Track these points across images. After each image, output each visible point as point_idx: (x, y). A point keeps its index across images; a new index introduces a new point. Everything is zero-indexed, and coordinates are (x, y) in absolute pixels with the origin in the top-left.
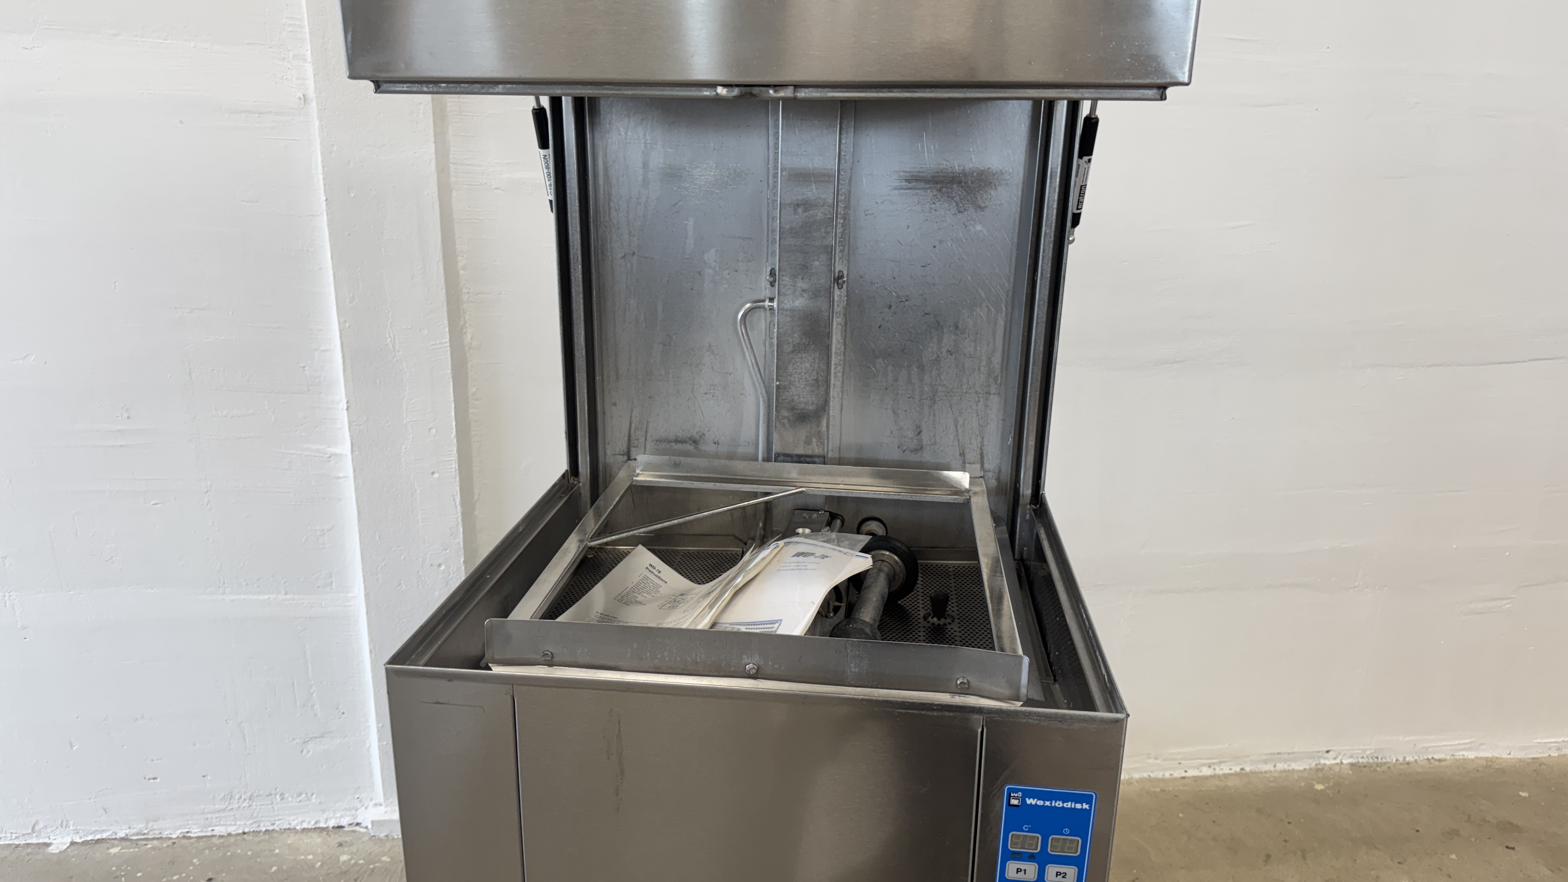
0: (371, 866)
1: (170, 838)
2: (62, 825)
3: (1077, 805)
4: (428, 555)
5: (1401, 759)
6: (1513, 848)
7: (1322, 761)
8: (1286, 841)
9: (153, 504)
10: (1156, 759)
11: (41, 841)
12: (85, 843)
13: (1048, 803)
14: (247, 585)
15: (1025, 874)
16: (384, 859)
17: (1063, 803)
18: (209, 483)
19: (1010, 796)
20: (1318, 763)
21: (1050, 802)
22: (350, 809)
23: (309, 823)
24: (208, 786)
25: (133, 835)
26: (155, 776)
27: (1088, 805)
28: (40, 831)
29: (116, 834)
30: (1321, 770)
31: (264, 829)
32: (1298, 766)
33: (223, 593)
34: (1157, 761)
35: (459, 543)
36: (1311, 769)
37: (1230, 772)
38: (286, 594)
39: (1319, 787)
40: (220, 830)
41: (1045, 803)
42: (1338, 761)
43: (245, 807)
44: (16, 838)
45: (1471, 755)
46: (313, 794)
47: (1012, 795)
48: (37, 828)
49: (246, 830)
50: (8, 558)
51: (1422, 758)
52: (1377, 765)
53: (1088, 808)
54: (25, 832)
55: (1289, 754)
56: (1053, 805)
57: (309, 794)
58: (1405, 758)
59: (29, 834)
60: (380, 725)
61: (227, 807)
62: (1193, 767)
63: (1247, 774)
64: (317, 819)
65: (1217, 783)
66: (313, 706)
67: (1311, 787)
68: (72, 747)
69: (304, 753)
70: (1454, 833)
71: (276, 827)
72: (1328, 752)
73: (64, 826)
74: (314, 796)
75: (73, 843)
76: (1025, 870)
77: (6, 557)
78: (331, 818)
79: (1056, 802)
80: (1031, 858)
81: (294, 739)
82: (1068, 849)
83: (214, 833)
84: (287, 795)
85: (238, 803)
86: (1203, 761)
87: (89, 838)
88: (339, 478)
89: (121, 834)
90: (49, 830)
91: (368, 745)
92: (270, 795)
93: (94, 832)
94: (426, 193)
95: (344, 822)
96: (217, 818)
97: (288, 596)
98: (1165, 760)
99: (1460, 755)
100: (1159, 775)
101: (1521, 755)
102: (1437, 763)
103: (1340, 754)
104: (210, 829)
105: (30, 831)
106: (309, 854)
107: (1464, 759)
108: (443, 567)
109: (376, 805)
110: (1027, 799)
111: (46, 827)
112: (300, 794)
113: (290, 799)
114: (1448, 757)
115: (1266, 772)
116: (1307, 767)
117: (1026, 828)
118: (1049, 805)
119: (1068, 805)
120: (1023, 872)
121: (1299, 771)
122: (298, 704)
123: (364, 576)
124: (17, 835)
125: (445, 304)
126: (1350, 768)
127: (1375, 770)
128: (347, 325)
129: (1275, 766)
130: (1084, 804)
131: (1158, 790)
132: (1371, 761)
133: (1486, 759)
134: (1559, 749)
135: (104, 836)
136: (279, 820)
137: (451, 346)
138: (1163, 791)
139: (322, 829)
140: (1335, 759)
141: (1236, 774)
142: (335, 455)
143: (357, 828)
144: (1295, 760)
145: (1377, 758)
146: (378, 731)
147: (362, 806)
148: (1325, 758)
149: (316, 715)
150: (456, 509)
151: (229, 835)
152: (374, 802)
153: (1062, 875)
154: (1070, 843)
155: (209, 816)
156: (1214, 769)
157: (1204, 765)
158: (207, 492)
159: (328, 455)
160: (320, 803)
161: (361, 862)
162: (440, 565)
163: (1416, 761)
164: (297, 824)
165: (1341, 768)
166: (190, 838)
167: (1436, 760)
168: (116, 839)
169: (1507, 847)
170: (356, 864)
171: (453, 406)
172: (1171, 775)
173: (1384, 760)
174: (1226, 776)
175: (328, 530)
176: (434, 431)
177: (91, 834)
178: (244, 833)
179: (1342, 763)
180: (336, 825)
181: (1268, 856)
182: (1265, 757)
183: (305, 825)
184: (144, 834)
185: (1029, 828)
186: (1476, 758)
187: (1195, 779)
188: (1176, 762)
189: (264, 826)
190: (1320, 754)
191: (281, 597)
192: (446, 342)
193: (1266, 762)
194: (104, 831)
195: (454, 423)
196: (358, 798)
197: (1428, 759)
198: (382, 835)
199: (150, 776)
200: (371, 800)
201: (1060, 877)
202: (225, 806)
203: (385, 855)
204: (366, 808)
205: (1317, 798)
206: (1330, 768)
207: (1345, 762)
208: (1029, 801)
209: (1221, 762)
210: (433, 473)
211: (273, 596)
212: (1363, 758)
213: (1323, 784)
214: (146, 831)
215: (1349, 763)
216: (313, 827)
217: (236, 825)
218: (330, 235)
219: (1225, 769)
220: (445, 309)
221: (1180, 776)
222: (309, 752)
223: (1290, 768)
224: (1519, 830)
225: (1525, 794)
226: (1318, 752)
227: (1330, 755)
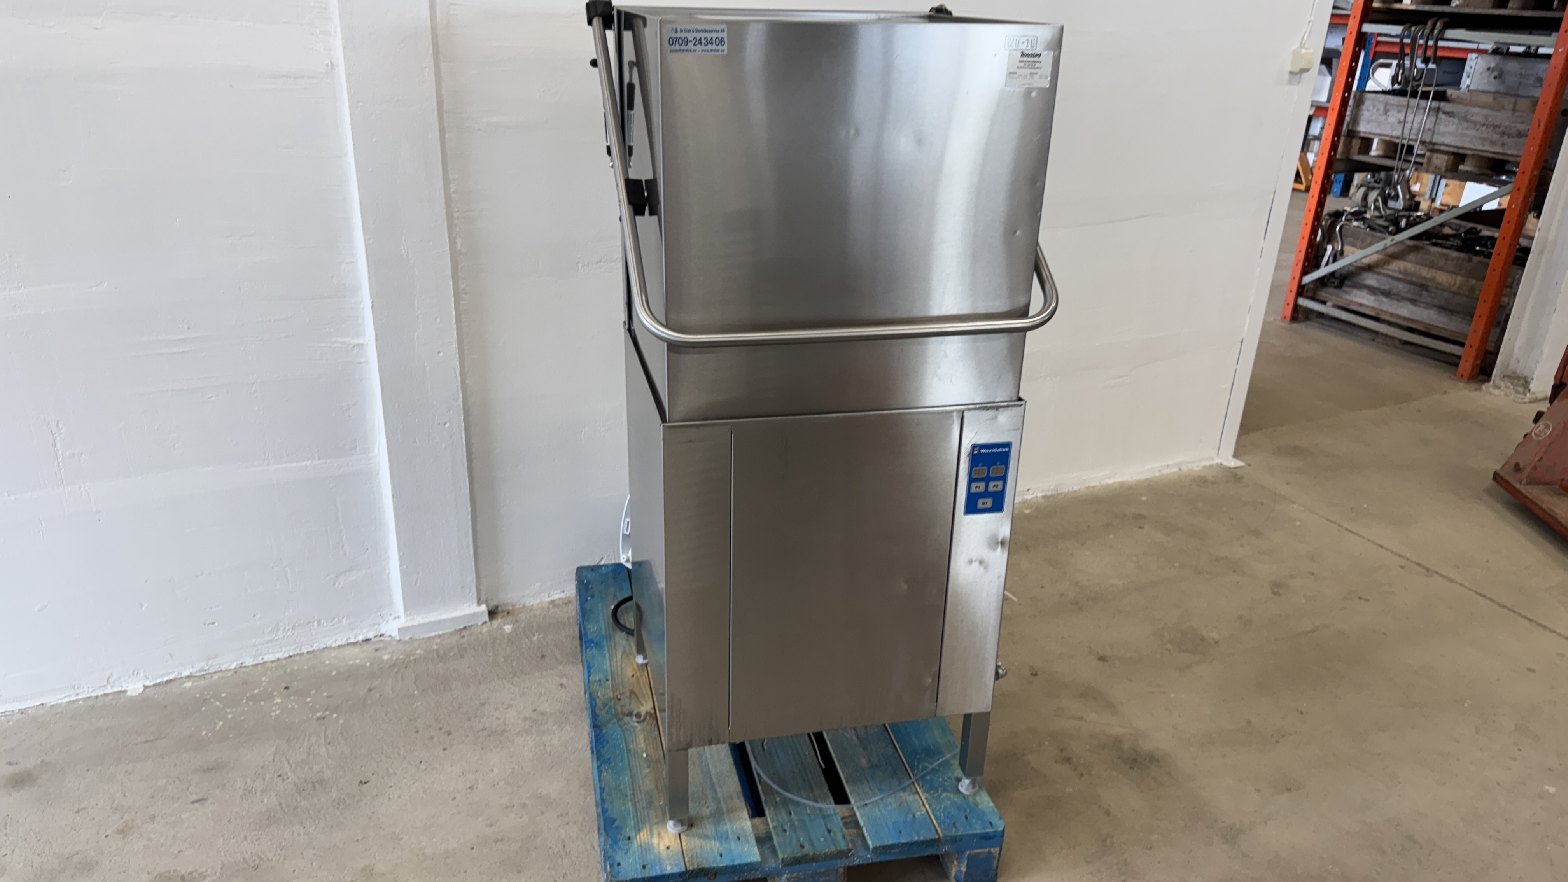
0: (412, 658)
1: (230, 670)
2: (133, 674)
4: (436, 417)
6: (1143, 528)
7: (1026, 497)
9: (209, 398)
11: (115, 690)
12: (155, 685)
13: (990, 451)
14: (287, 455)
16: (418, 652)
18: (256, 376)
22: (374, 625)
23: (342, 640)
24: (258, 623)
25: (197, 672)
26: (213, 621)
28: (114, 682)
29: (181, 674)
31: (305, 651)
33: (268, 464)
35: (459, 405)
38: (319, 459)
39: (1027, 512)
40: (269, 658)
42: (1034, 495)
43: (288, 636)
44: (93, 691)
45: (1110, 481)
46: (343, 618)
48: (111, 680)
49: (291, 654)
50: (83, 455)
52: (1058, 495)
54: (102, 685)
57: (341, 618)
58: (1073, 488)
59: (105, 686)
60: (401, 553)
61: (274, 638)
64: (347, 637)
66: (343, 546)
67: (1023, 513)
68: (141, 606)
69: (336, 585)
70: (1109, 525)
71: (315, 648)
72: (1028, 490)
73: (135, 675)
74: (345, 619)
75: (146, 687)
76: (979, 487)
77: (82, 454)
78: (359, 634)
80: (982, 480)
81: (328, 575)
83: (265, 660)
84: (322, 622)
85: (283, 633)
87: (158, 681)
88: (361, 363)
89: (186, 673)
90: (122, 680)
91: (387, 572)
92: (309, 623)
93: (162, 676)
94: (430, 137)
95: (371, 635)
96: (266, 648)
97: (321, 461)
99: (1104, 482)
104: (261, 658)
105: (105, 683)
106: (356, 659)
108: (448, 425)
109: (395, 618)
111: (119, 678)
112: (334, 619)
113: (325, 624)
119: (1000, 450)
122: (331, 545)
123: (387, 438)
124: (94, 688)
125: (446, 221)
128: (371, 242)
133: (1120, 483)
134: (1159, 471)
135: (171, 677)
136: (317, 642)
137: (450, 253)
139: (355, 644)
142: (358, 345)
143: (382, 638)
146: (400, 558)
147: (383, 621)
148: (1027, 495)
149: (345, 554)
150: (457, 379)
151: (279, 660)
152: (393, 616)
155: (260, 647)
158: (254, 383)
159: (352, 346)
160: (350, 624)
161: (401, 657)
162: (445, 424)
164: (332, 643)
166: (246, 667)
167: (1090, 487)
168: (182, 678)
169: (1140, 528)
170: (398, 659)
171: (453, 299)
175: (353, 405)
176: (439, 320)
177: (159, 677)
178: (291, 657)
179: (1037, 497)
180: (364, 639)
183: (339, 643)
184: (206, 671)
186: (1114, 483)
189: (305, 649)
191: (316, 462)
192: (446, 251)
194: (170, 673)
195: (454, 313)
196: (380, 615)
198: (407, 638)
199: (210, 621)
200: (391, 615)
201: (995, 488)
202: (272, 637)
203: (417, 650)
204: (387, 622)
206: (1031, 500)
208: (983, 451)
210: (439, 352)
211: (309, 463)
212: (1049, 491)
214: (206, 668)
215: (1041, 496)
216: (346, 643)
217: (281, 651)
218: (357, 171)
220: (446, 224)
222: (340, 584)
224: (1144, 517)
225: (1144, 499)
226: (1023, 491)
227: (1031, 492)
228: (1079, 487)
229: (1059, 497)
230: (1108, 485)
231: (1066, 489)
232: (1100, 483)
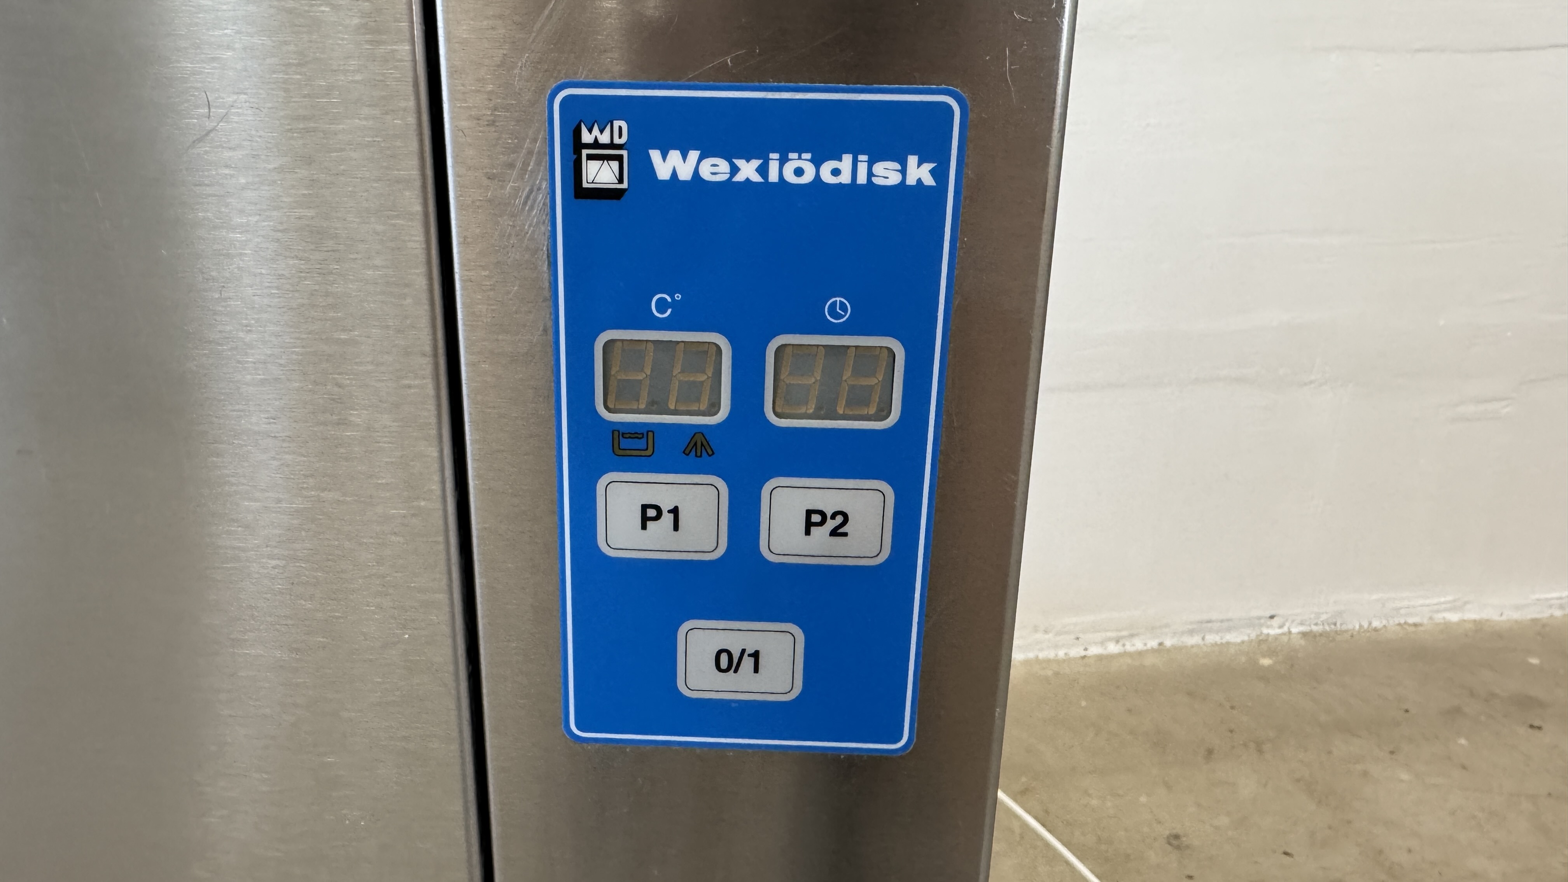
3: (879, 168)
5: (1366, 626)
6: (1539, 728)
7: (1265, 631)
8: (1231, 731)
10: (1046, 632)
13: (748, 170)
15: (676, 527)
17: (817, 163)
19: (578, 146)
20: (1259, 633)
21: (756, 163)
27: (928, 167)
30: (1265, 641)
32: (1234, 637)
34: (1047, 636)
36: (1251, 641)
37: (1145, 648)
39: (1266, 662)
41: (735, 170)
42: (1285, 629)
47: (587, 137)
51: (1391, 622)
53: (929, 181)
55: (1222, 621)
56: (773, 177)
58: (1370, 624)
62: (1095, 643)
63: (1168, 651)
65: (1129, 661)
67: (1255, 662)
70: (1456, 712)
72: (1272, 617)
76: (675, 511)
79: (783, 161)
80: (696, 450)
82: (849, 404)
86: (1109, 634)
98: (1058, 634)
99: (1439, 617)
100: (1050, 654)
101: (1516, 615)
102: (1413, 629)
103: (1287, 620)
107: (1445, 623)
110: (655, 155)
114: (1425, 621)
115: (1192, 647)
116: (1246, 638)
117: (662, 306)
118: (756, 178)
120: (667, 519)
121: (1235, 644)
126: (1301, 638)
127: (1334, 640)
129: (1203, 639)
130: (912, 160)
131: (1050, 673)
132: (1327, 628)
138: (1057, 674)
140: (1281, 627)
141: (1153, 651)
144: (1229, 630)
145: (1335, 624)
148: (1268, 627)
153: (831, 524)
154: (857, 372)
156: (1124, 645)
157: (1110, 639)
163: (1385, 626)
165: (1289, 639)
167: (1410, 625)
169: (1532, 726)
172: (1066, 654)
173: (1344, 627)
174: (1140, 653)
179: (1290, 632)
181: (1210, 752)
182: (1190, 627)
185: (674, 305)
187: (1100, 658)
188: (1073, 637)
190: (1262, 621)
193: (1191, 632)
197: (1399, 624)
201: (820, 533)
205: (1264, 676)
206: (1276, 638)
207: (1294, 630)
209: (1132, 636)
212: (1316, 624)
213: (1271, 658)
215: (1299, 633)
219: (1138, 645)
221: (1078, 656)
223: (1224, 641)
224: (1541, 704)
225: (1534, 661)
226: (1259, 618)
227: (1275, 622)
228: (1384, 622)
229: (1339, 638)
230: (1447, 626)
231: (1354, 624)
232: (1431, 618)
